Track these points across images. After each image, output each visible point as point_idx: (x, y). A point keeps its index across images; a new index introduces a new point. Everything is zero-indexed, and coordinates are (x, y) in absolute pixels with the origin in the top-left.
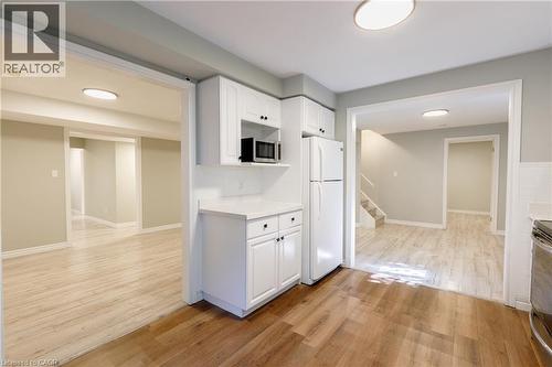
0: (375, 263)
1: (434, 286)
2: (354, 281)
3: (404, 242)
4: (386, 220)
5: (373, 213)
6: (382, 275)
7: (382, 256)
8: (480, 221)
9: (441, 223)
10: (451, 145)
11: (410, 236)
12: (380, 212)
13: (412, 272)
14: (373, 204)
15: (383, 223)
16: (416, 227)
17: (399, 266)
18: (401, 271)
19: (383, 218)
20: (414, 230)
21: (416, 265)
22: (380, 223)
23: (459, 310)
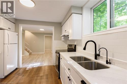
0: (28, 64)
1: (41, 66)
2: (21, 71)
3: (36, 58)
4: (32, 53)
5: (28, 52)
6: (29, 67)
7: (30, 62)
8: (50, 51)
9: (44, 52)
10: (45, 36)
11: (37, 56)
12: (31, 51)
13: (37, 64)
14: (28, 49)
15: (31, 54)
16: (39, 54)
17: (34, 64)
18: (34, 65)
19: (31, 53)
20: (38, 55)
21: (38, 62)
22: (30, 54)
23: (46, 69)
